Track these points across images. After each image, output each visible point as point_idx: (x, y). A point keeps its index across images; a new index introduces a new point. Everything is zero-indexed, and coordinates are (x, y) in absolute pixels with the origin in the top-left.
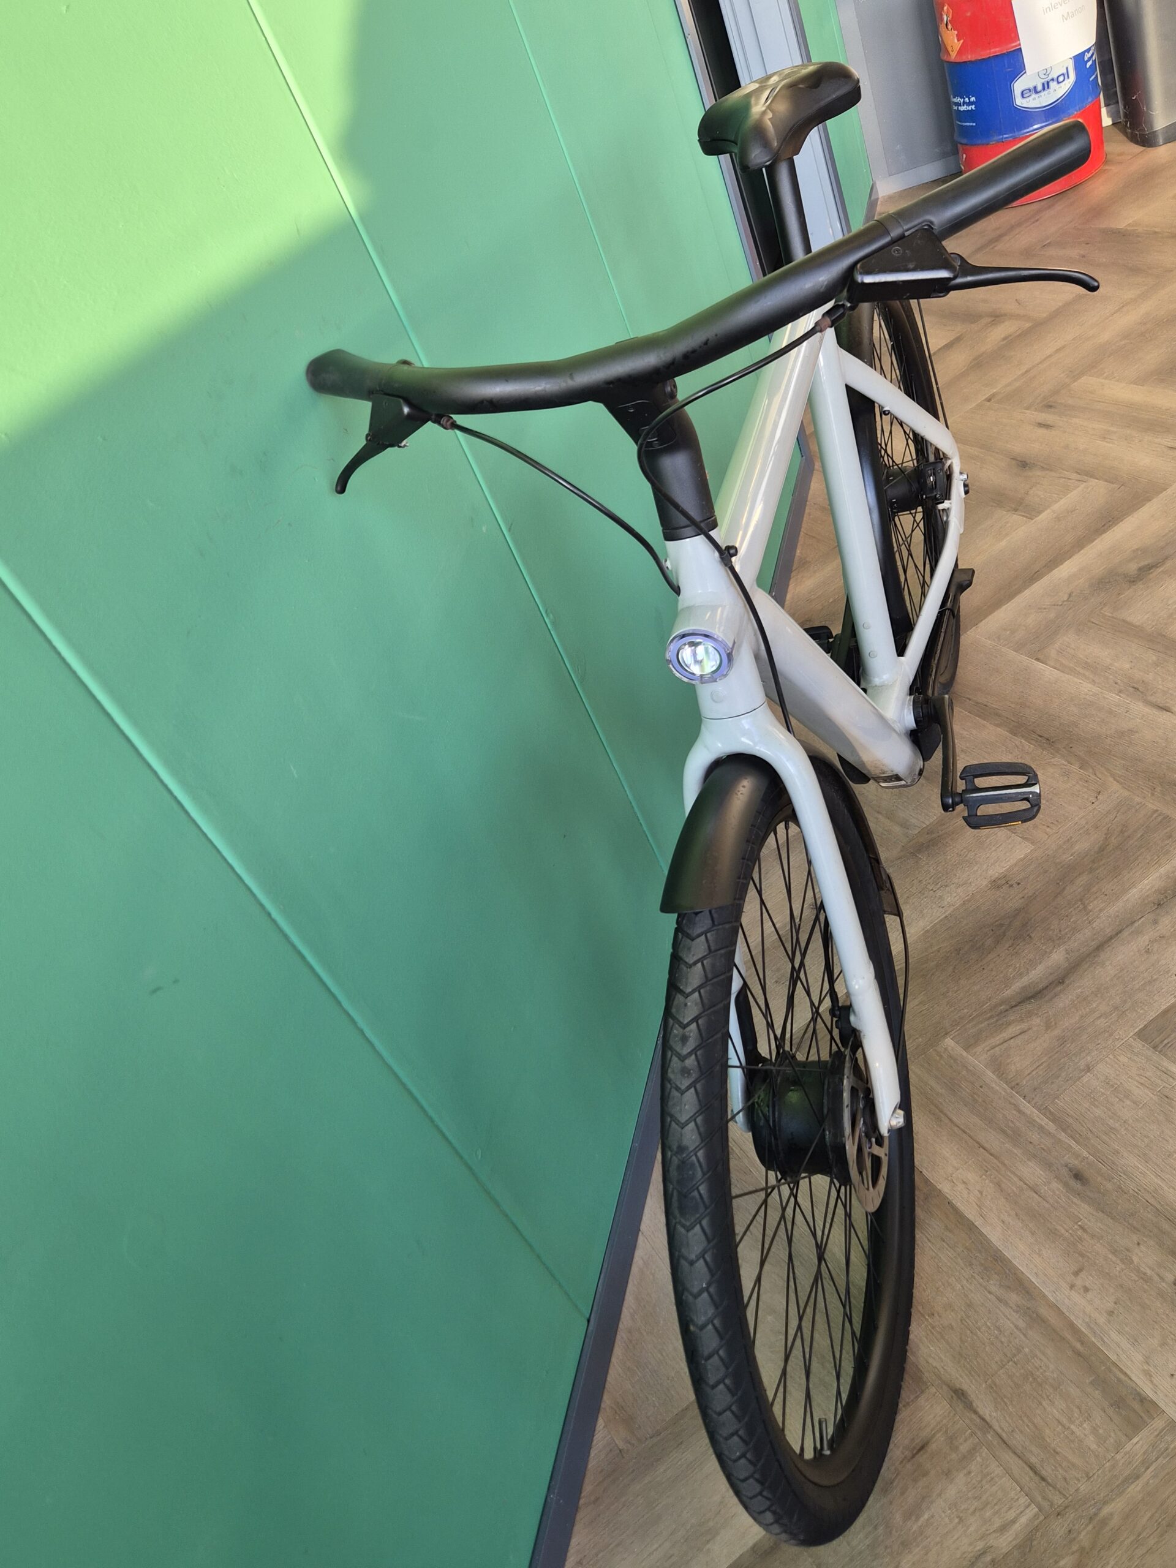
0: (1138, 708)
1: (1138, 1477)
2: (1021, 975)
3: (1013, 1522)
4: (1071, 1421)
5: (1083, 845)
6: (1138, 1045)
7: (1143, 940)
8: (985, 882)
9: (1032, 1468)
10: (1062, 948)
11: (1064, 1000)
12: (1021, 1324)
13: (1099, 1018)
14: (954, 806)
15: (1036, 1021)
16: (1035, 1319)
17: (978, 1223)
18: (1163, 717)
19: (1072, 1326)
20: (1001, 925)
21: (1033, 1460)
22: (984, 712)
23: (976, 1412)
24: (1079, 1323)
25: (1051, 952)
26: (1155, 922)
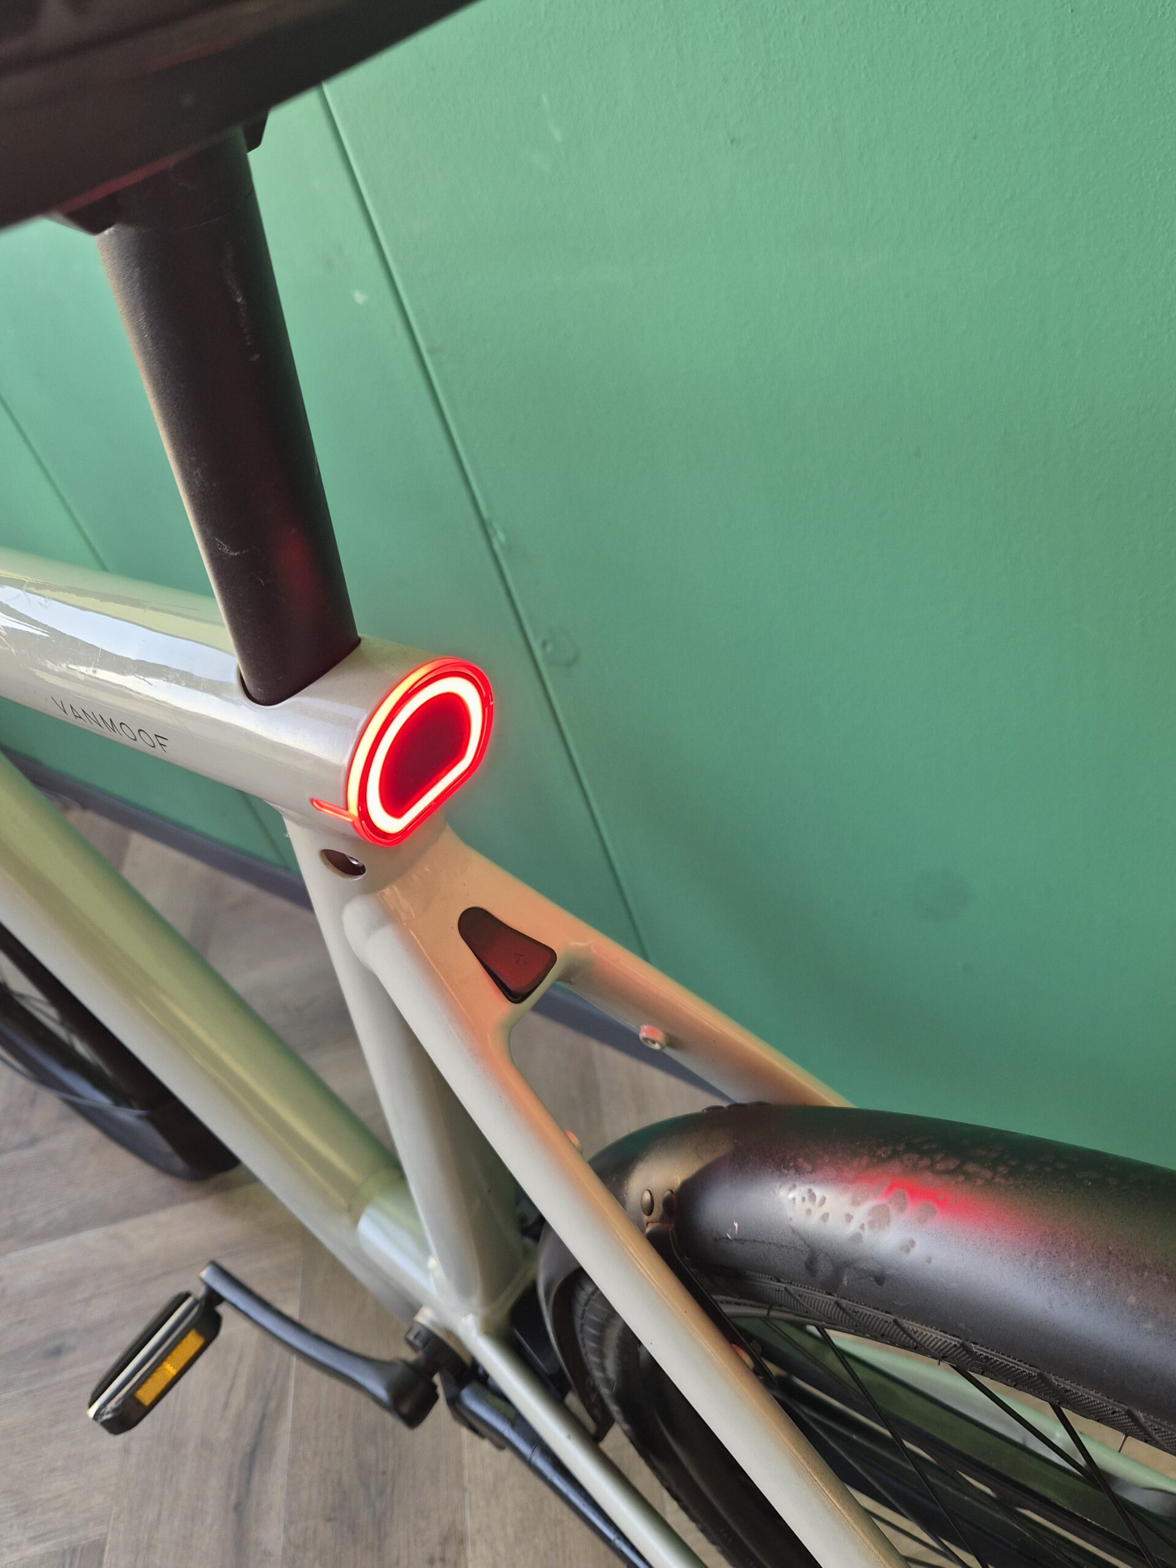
2: (292, 1461)
6: (93, 1532)
8: (470, 1525)
10: (278, 1551)
12: (21, 1218)
13: (160, 1515)
16: (13, 1232)
17: (112, 1229)
20: (381, 1492)
25: (286, 1530)
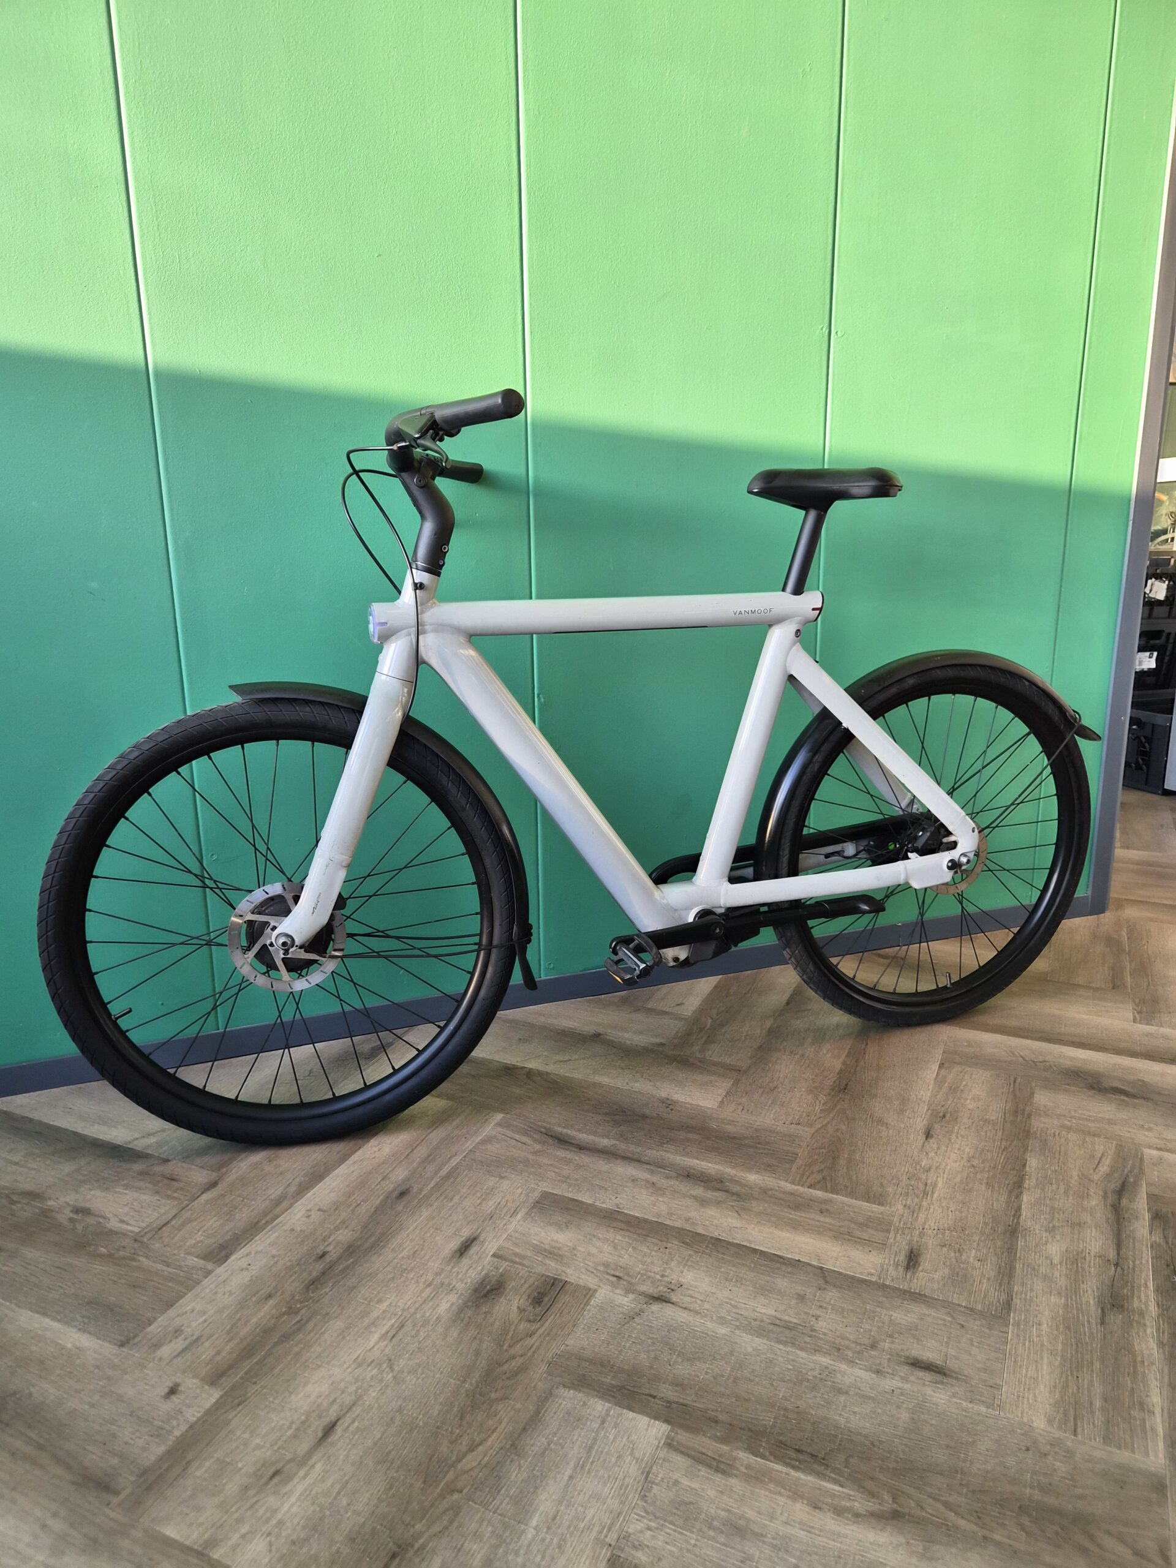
0: (920, 1122)
1: (168, 1266)
2: (579, 1131)
3: (128, 1224)
4: (204, 1232)
6: (536, 1194)
9: (168, 1222)
10: (615, 1142)
11: (564, 1154)
12: (272, 1197)
13: (555, 1172)
15: (539, 1146)
16: (278, 1201)
19: (277, 1217)
21: (173, 1223)
23: (203, 1193)
24: (281, 1219)
25: (609, 1138)
26: (669, 1178)
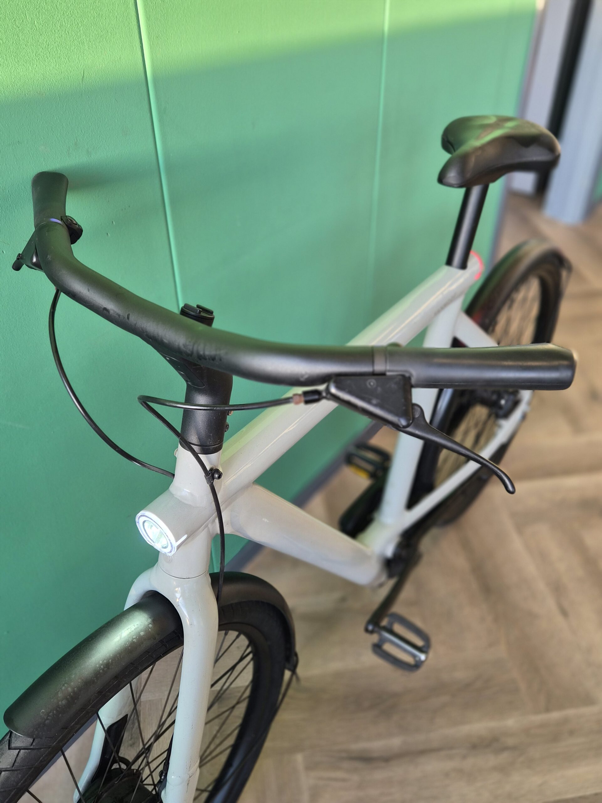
0: (550, 603)
5: (461, 675)
7: (448, 765)
10: (402, 738)
11: (380, 775)
14: (372, 632)
15: (355, 778)
18: (559, 619)
20: (381, 697)
22: (466, 545)
25: (394, 736)
26: (464, 757)
